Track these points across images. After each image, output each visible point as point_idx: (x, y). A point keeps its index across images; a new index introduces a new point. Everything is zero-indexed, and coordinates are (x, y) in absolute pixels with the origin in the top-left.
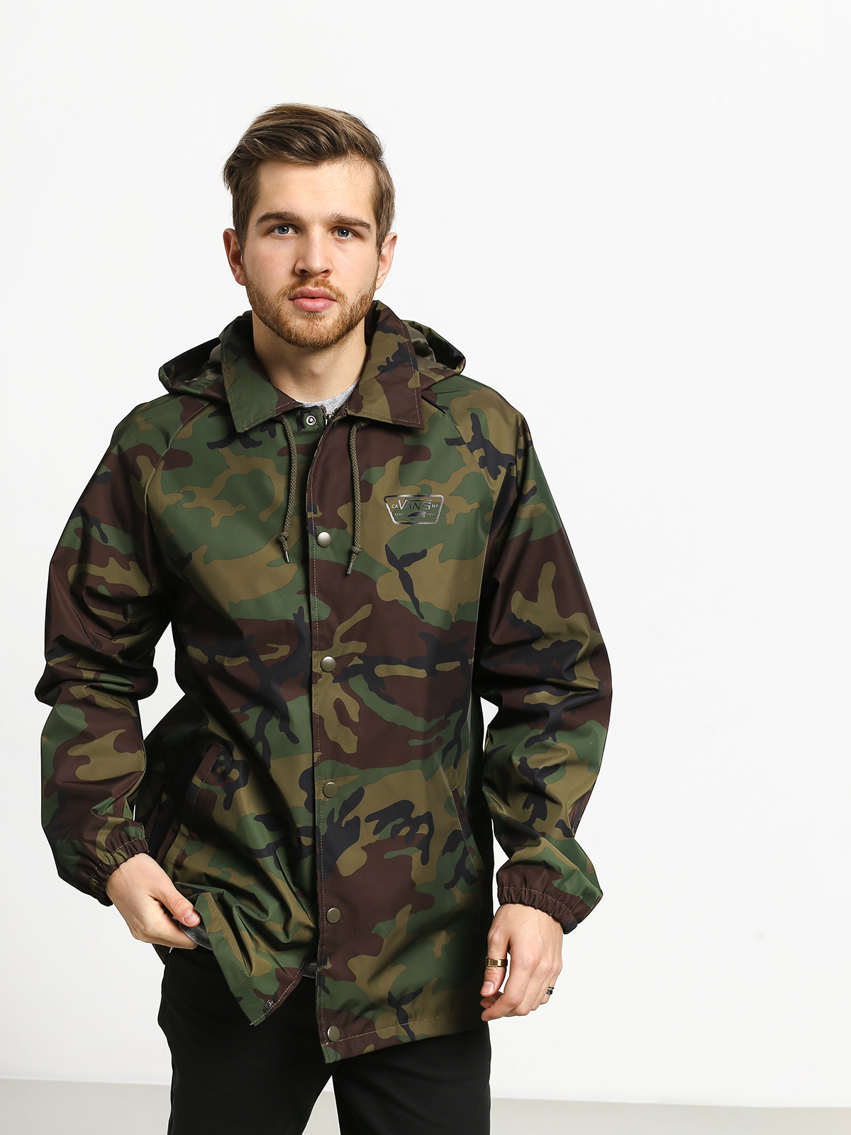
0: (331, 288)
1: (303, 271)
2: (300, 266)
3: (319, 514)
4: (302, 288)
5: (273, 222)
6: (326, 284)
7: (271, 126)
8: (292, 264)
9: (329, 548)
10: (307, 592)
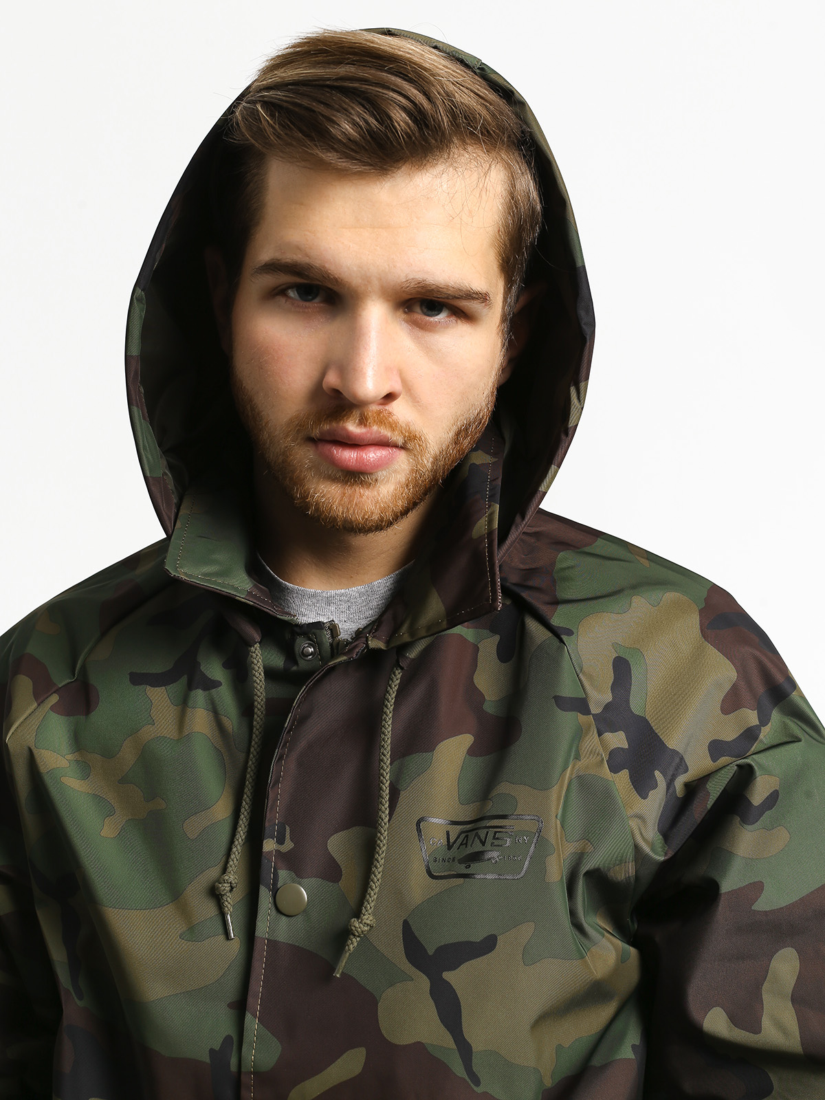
0: (393, 426)
1: (336, 393)
2: (332, 379)
3: (288, 845)
4: (334, 424)
5: (285, 279)
6: (383, 420)
7: (296, 83)
8: (315, 374)
9: (300, 918)
10: (240, 1007)
